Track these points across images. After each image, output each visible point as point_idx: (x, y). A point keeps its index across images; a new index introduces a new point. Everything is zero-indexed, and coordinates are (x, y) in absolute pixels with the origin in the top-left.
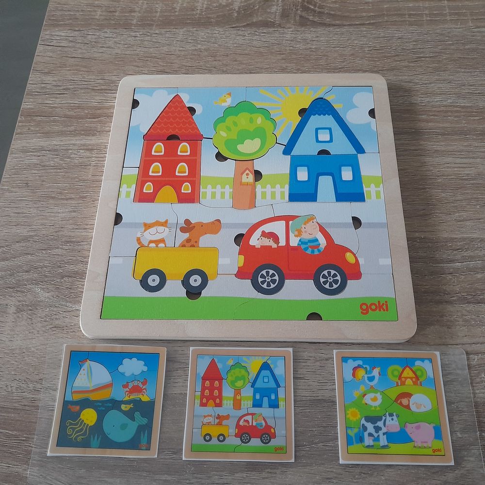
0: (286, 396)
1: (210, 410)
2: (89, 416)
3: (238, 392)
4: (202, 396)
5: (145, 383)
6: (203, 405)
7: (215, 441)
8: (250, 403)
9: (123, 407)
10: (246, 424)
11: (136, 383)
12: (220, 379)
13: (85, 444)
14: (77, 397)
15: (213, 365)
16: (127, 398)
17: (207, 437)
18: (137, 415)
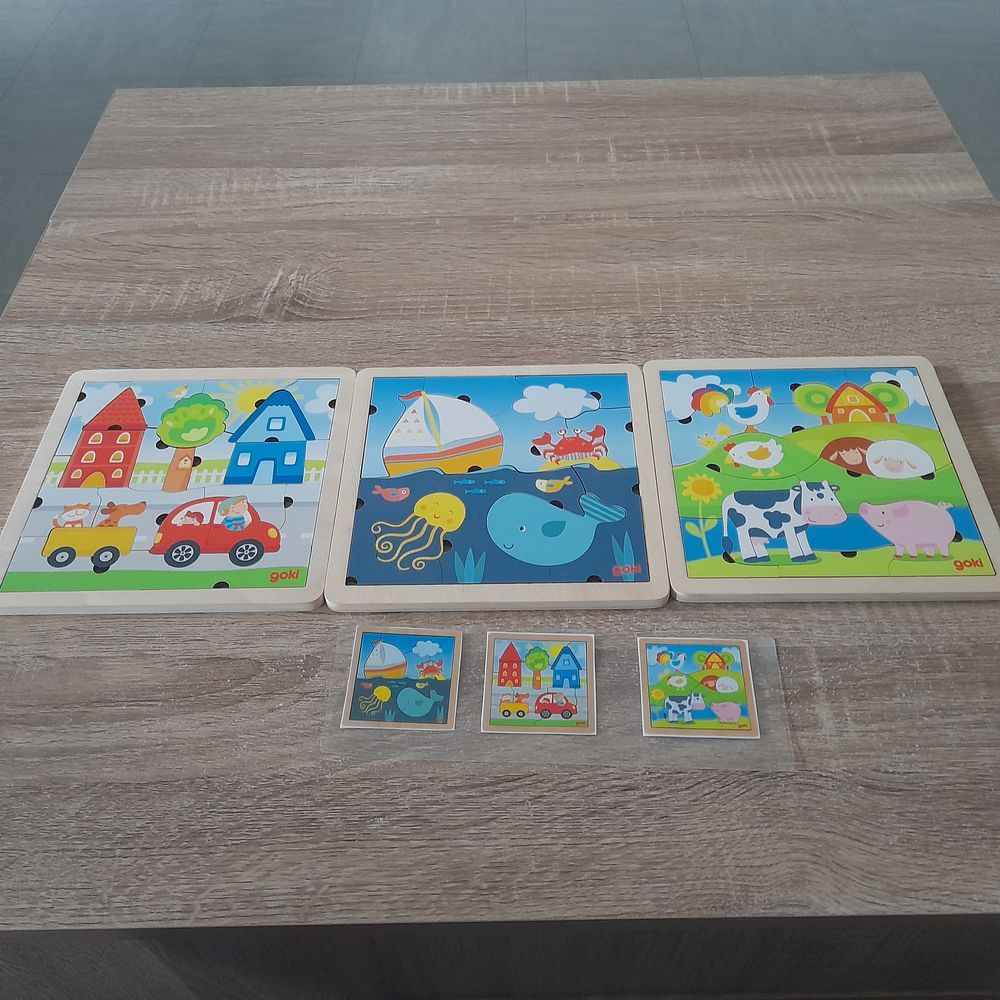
0: (588, 677)
1: (509, 689)
2: (383, 693)
3: (537, 673)
4: (501, 676)
5: (440, 664)
6: (500, 684)
7: (514, 716)
8: (551, 683)
9: (418, 685)
10: (546, 702)
11: (431, 664)
12: (519, 662)
13: (380, 718)
14: (369, 676)
15: (511, 648)
16: (422, 677)
17: (506, 713)
18: (433, 692)
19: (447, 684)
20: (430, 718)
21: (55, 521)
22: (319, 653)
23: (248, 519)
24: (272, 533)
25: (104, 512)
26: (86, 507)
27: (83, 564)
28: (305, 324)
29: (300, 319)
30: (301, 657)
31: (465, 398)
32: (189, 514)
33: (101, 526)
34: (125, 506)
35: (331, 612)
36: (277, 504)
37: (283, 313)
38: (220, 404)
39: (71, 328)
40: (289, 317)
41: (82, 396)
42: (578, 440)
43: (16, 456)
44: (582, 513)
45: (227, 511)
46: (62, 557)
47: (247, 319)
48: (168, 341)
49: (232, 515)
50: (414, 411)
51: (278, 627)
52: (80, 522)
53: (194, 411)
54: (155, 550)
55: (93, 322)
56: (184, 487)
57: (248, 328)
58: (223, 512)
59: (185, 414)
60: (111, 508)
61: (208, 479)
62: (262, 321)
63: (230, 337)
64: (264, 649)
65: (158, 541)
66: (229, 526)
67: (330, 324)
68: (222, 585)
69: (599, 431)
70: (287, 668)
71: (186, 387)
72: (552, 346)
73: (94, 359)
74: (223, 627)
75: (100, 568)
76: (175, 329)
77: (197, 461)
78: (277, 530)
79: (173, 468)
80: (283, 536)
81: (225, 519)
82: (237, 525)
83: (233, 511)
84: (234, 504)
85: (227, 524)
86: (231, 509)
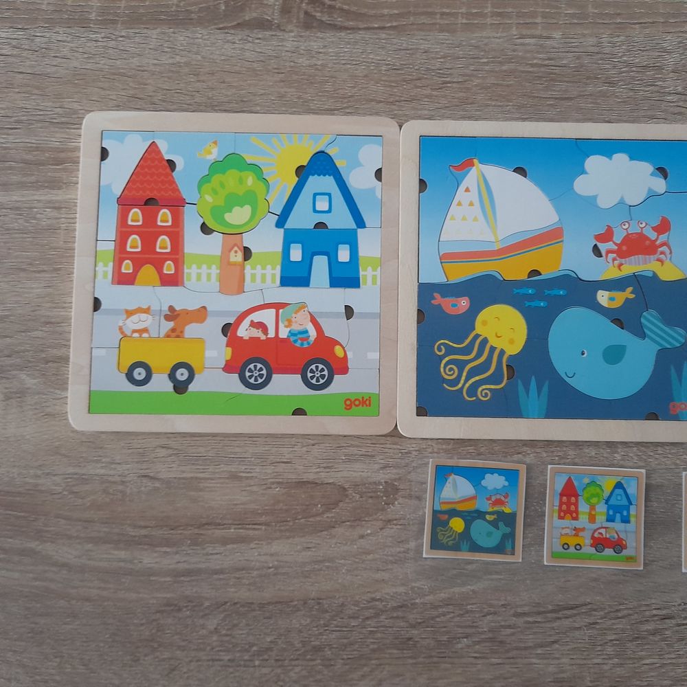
0: (637, 513)
1: (567, 522)
2: (457, 524)
3: (593, 508)
4: (560, 510)
5: (506, 497)
6: (560, 518)
7: (572, 549)
8: (604, 518)
9: (488, 517)
10: (600, 536)
11: (498, 497)
12: (577, 496)
13: (456, 548)
14: (445, 508)
15: (569, 483)
16: (490, 510)
17: (566, 546)
18: (501, 524)
19: (513, 516)
20: (499, 549)
21: (121, 328)
22: (395, 480)
23: (313, 333)
24: (338, 351)
25: (168, 318)
26: (147, 311)
27: (161, 383)
28: (330, 36)
29: (324, 26)
30: (380, 483)
31: (520, 171)
32: (253, 324)
33: (168, 336)
34: (187, 312)
35: (402, 437)
36: (336, 315)
37: (302, 15)
38: (255, 168)
39: (60, 33)
40: (309, 23)
41: (104, 154)
42: (641, 237)
43: (53, 229)
44: (643, 335)
45: (289, 323)
46: (139, 374)
47: (262, 24)
48: (178, 59)
49: (296, 327)
50: (467, 190)
51: (354, 450)
52: (145, 330)
53: (231, 178)
54: (228, 368)
55: (84, 23)
56: (241, 290)
57: (264, 39)
58: (286, 323)
59: (222, 185)
60: (172, 314)
61: (263, 277)
62: (278, 26)
63: (248, 54)
64: (345, 474)
65: (229, 357)
66: (295, 341)
67: (358, 36)
68: (299, 412)
69: (663, 227)
70: (369, 494)
71: (215, 143)
72: (611, 84)
73: (100, 84)
74: (305, 449)
75: (180, 388)
76: (181, 37)
77: (247, 253)
78: (343, 348)
79: (224, 262)
80: (350, 355)
81: (290, 332)
82: (303, 340)
83: (296, 322)
84: (296, 313)
85: (292, 339)
86: (293, 320)
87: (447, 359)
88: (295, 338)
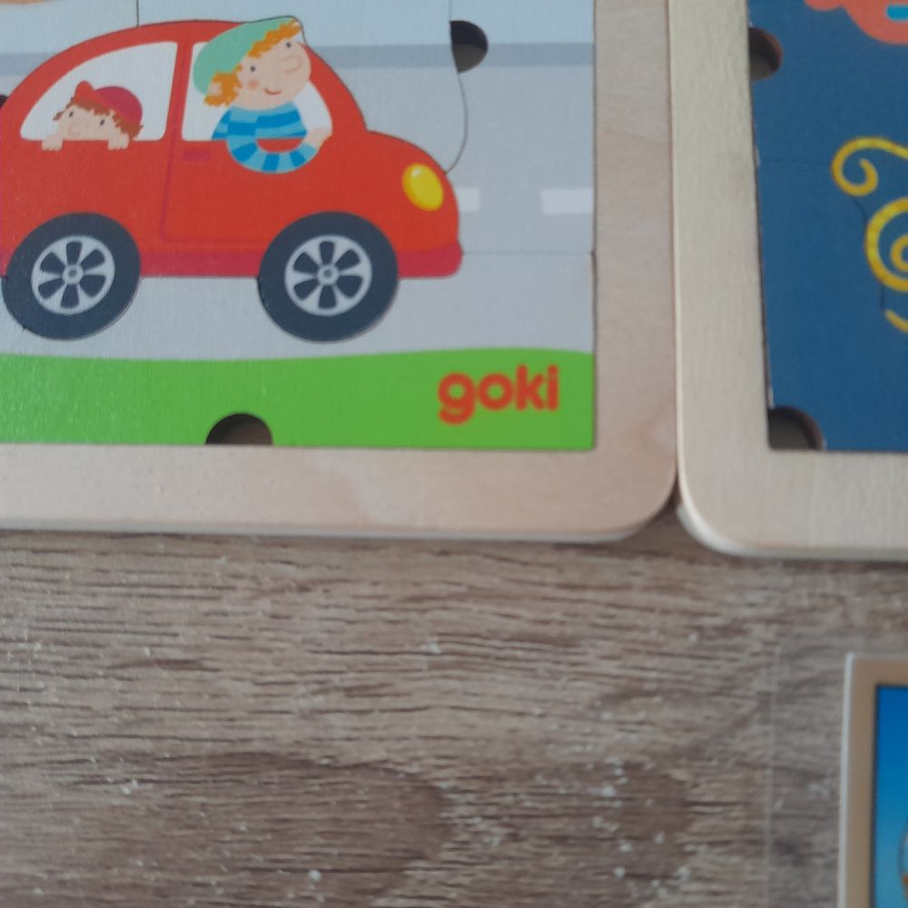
22: (675, 756)
23: (317, 121)
24: (421, 187)
30: (602, 771)
32: (85, 97)
35: (696, 552)
36: (414, 56)
45: (228, 85)
49: (251, 102)
51: (483, 616)
58: (215, 89)
64: (443, 723)
66: (247, 151)
68: (240, 430)
70: (553, 826)
74: (265, 605)
78: (441, 175)
80: (467, 200)
81: (225, 119)
82: (273, 146)
83: (253, 84)
84: (255, 53)
85: (234, 143)
86: (244, 76)
87: (891, 211)
88: (244, 140)
